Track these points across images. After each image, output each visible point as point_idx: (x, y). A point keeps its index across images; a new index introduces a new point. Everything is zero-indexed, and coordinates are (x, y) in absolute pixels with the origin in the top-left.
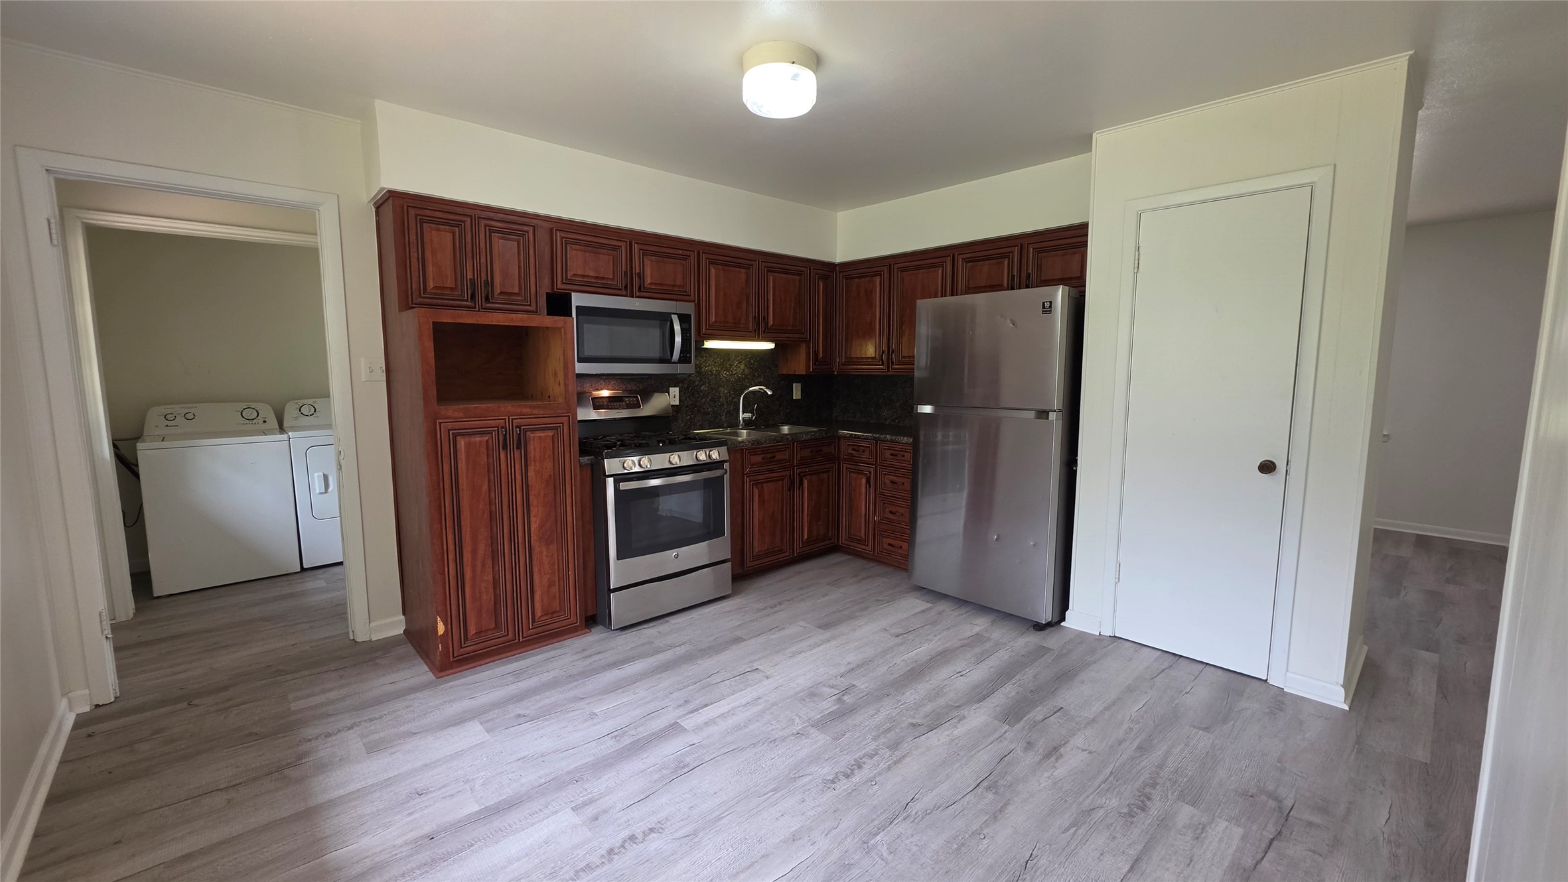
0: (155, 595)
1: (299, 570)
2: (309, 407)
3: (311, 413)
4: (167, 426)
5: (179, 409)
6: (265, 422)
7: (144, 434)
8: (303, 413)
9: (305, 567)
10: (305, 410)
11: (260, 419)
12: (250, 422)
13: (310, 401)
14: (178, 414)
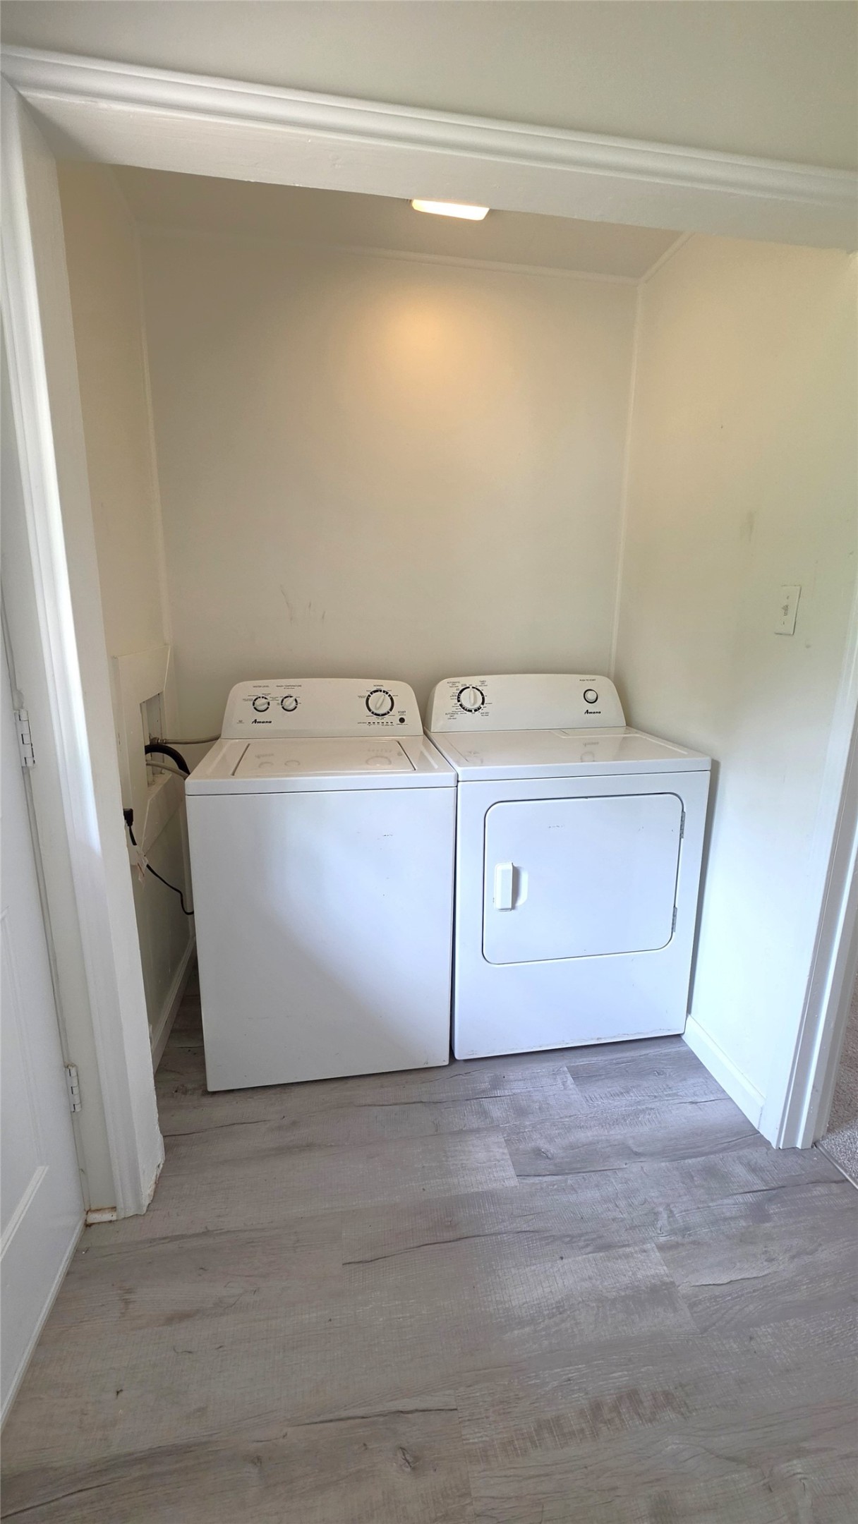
0: (211, 1088)
1: (447, 1063)
2: (475, 693)
3: (476, 706)
4: (255, 721)
5: (275, 688)
6: (402, 720)
7: (222, 736)
8: (465, 704)
9: (457, 1056)
10: (468, 699)
11: (394, 717)
12: (380, 720)
13: (474, 681)
14: (274, 699)
